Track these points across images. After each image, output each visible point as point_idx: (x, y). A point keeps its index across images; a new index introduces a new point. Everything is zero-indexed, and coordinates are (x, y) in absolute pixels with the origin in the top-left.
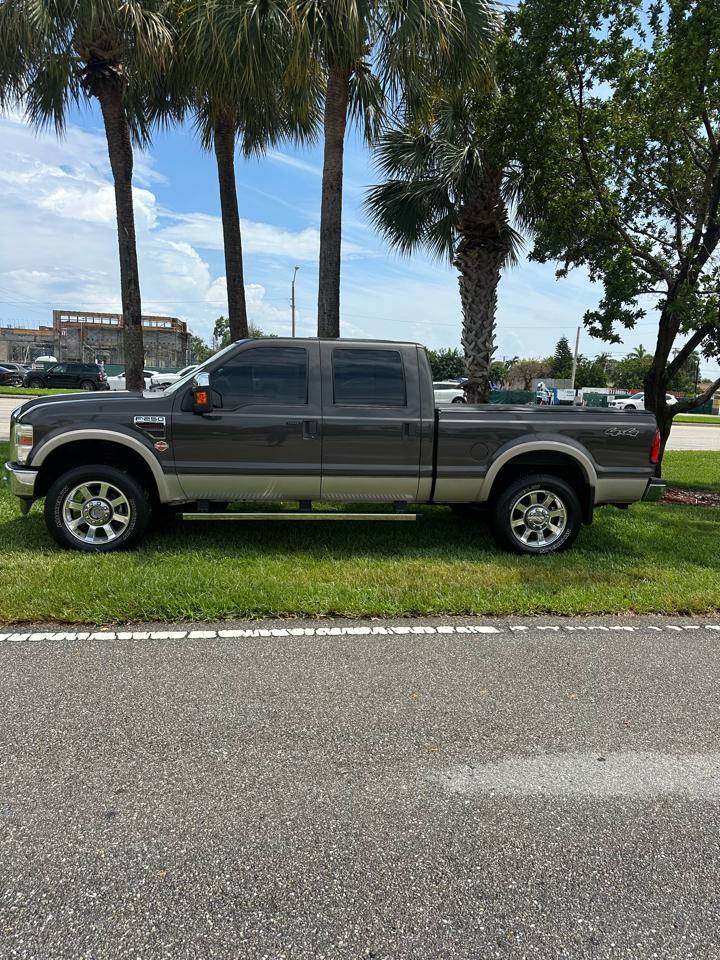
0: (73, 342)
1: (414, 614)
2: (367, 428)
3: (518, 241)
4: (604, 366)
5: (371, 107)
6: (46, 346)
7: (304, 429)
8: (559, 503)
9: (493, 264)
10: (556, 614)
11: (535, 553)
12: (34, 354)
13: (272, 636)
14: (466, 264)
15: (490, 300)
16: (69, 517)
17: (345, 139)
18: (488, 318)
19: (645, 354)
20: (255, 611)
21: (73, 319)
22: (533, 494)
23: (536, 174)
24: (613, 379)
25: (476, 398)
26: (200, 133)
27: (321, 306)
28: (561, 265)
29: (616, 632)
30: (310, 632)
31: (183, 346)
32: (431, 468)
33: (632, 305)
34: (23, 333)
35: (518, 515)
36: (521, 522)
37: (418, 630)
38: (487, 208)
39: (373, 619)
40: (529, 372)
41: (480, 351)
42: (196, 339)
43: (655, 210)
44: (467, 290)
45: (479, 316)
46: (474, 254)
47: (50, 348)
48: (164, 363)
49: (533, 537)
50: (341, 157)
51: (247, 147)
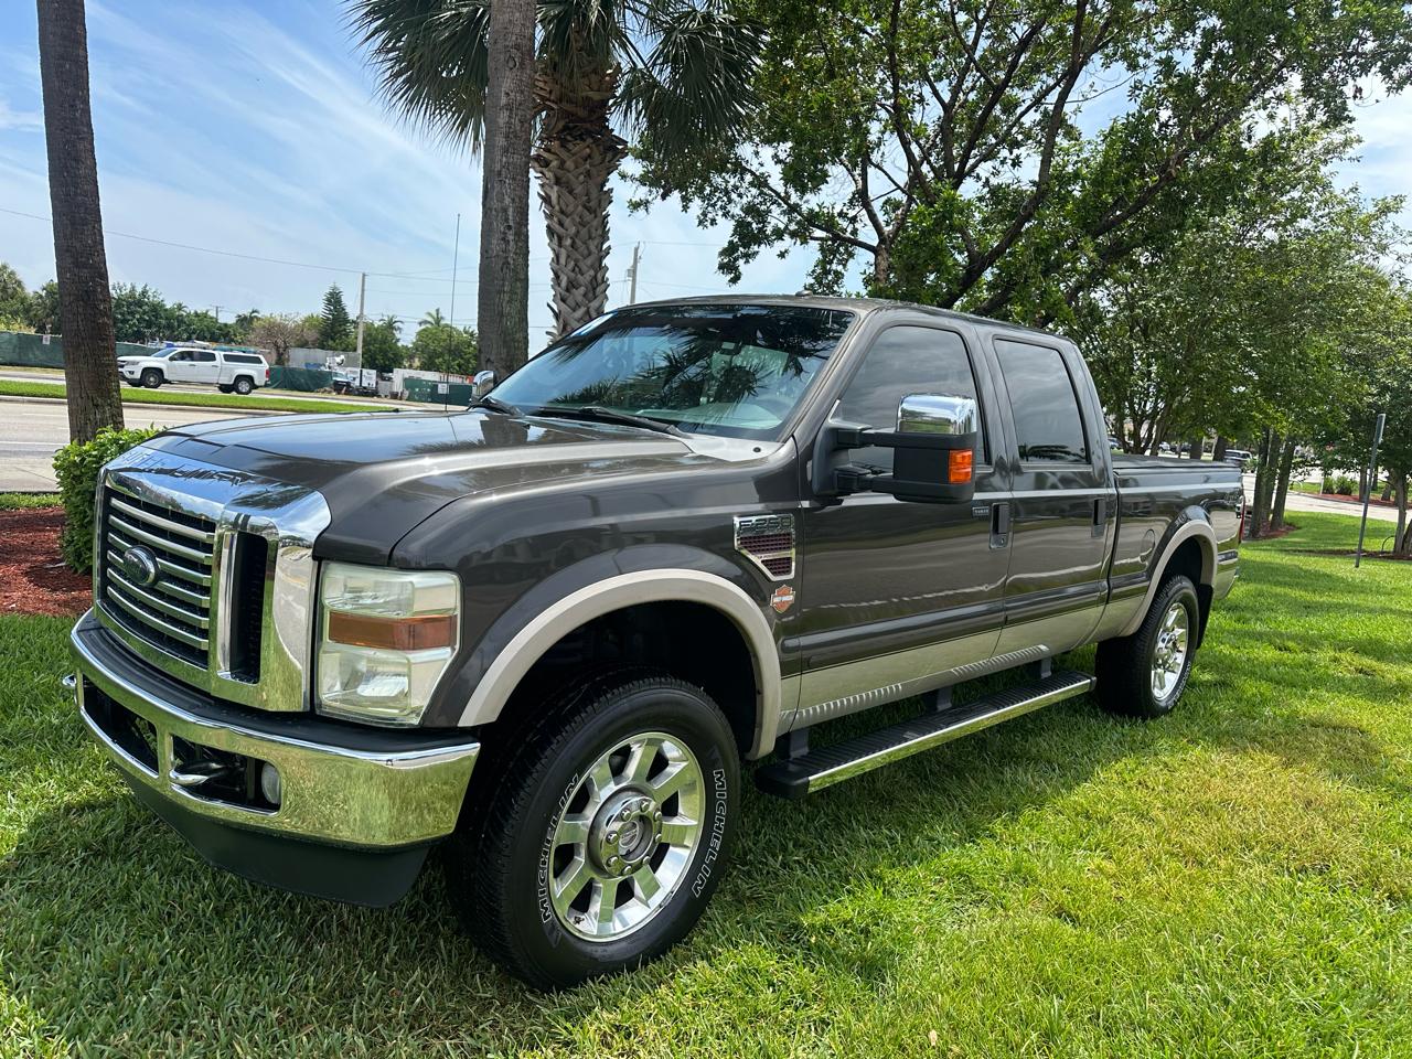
7: (992, 525)
19: (443, 322)
32: (1106, 584)
40: (282, 336)
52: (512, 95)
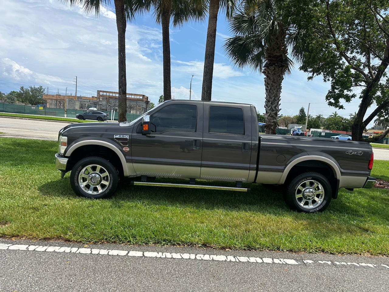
0: (104, 103)
1: (249, 248)
2: (219, 144)
3: (291, 64)
4: (319, 120)
5: (230, 2)
6: (94, 104)
7: (194, 144)
8: (320, 187)
9: (280, 73)
10: (327, 252)
11: (307, 212)
12: (89, 107)
13: (172, 258)
14: (268, 73)
15: (279, 88)
16: (82, 181)
17: (218, 15)
18: (277, 96)
19: (337, 115)
20: (164, 240)
21: (105, 94)
22: (307, 182)
23: (303, 32)
24: (324, 125)
25: (270, 131)
26: (156, 16)
27: (203, 88)
28: (311, 75)
29: (364, 267)
30: (193, 256)
31: (147, 106)
32: (255, 166)
33: (349, 92)
34: (86, 98)
35: (299, 192)
36: (300, 196)
37: (252, 260)
38: (279, 48)
39: (227, 250)
40: (287, 121)
41: (273, 111)
42: (152, 104)
43: (355, 51)
44: (268, 84)
45: (273, 95)
46: (272, 68)
47: (95, 104)
48: (139, 112)
49: (306, 203)
50: (216, 22)
51: (175, 22)
52: (207, 64)
